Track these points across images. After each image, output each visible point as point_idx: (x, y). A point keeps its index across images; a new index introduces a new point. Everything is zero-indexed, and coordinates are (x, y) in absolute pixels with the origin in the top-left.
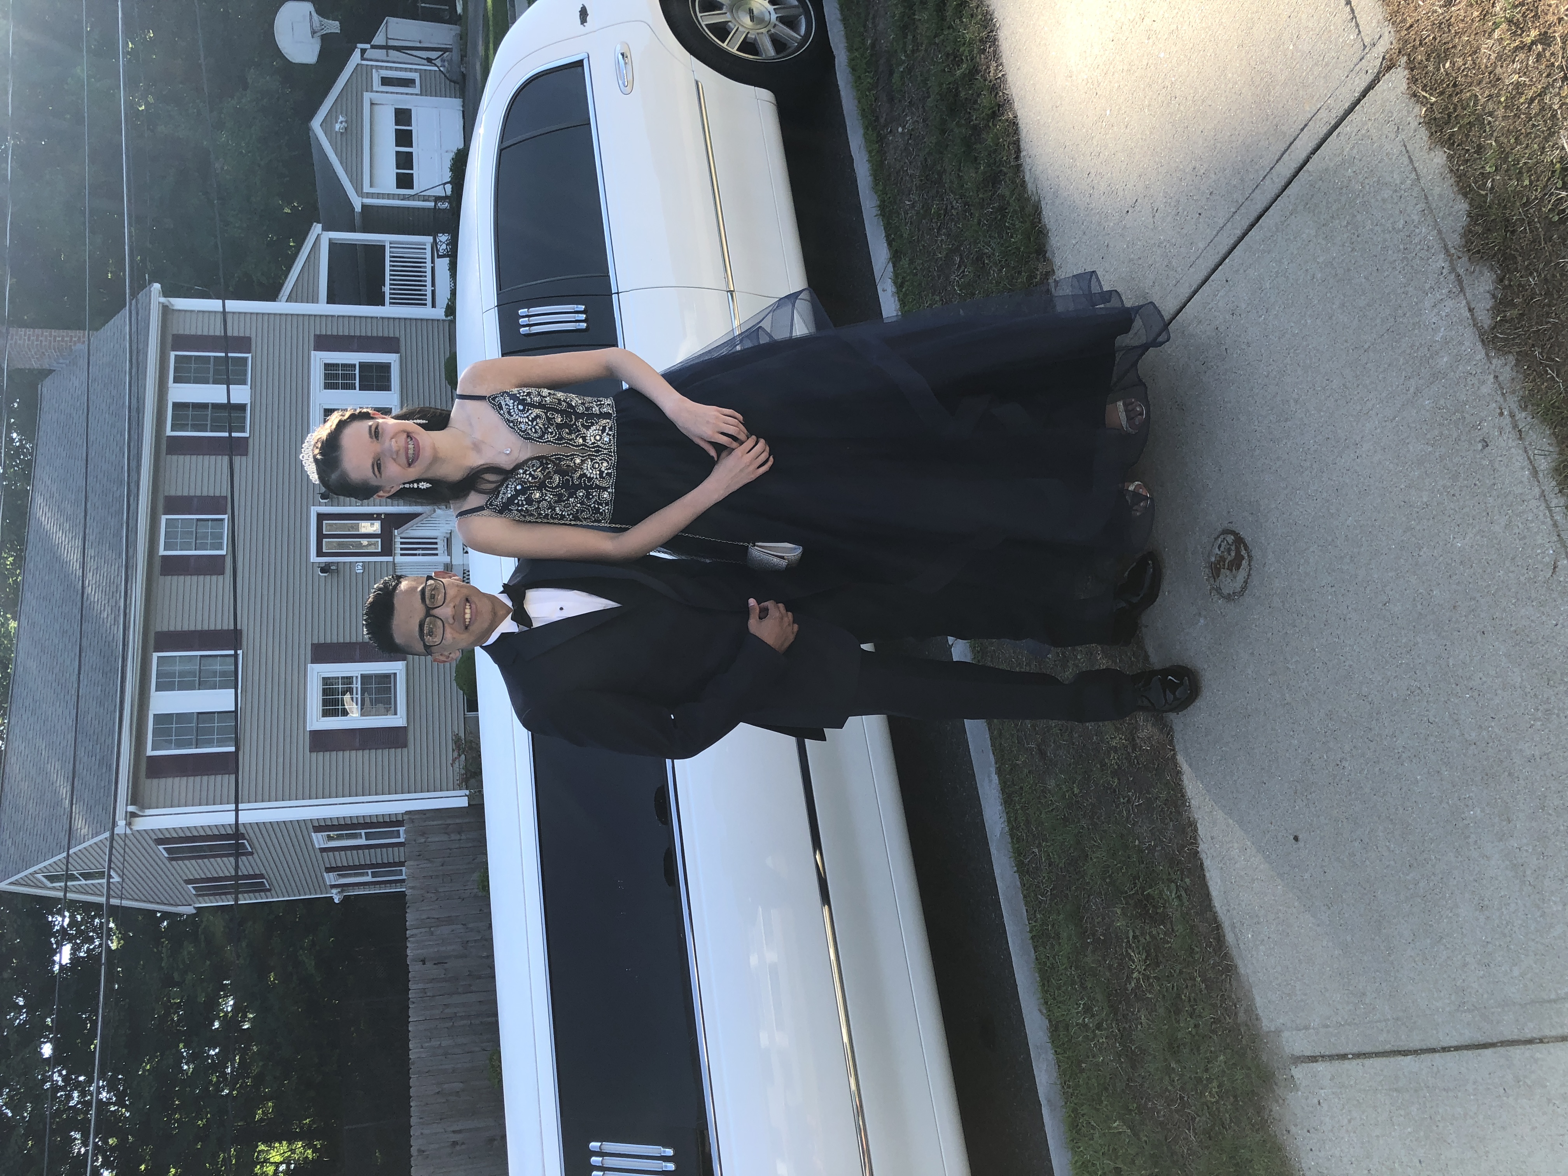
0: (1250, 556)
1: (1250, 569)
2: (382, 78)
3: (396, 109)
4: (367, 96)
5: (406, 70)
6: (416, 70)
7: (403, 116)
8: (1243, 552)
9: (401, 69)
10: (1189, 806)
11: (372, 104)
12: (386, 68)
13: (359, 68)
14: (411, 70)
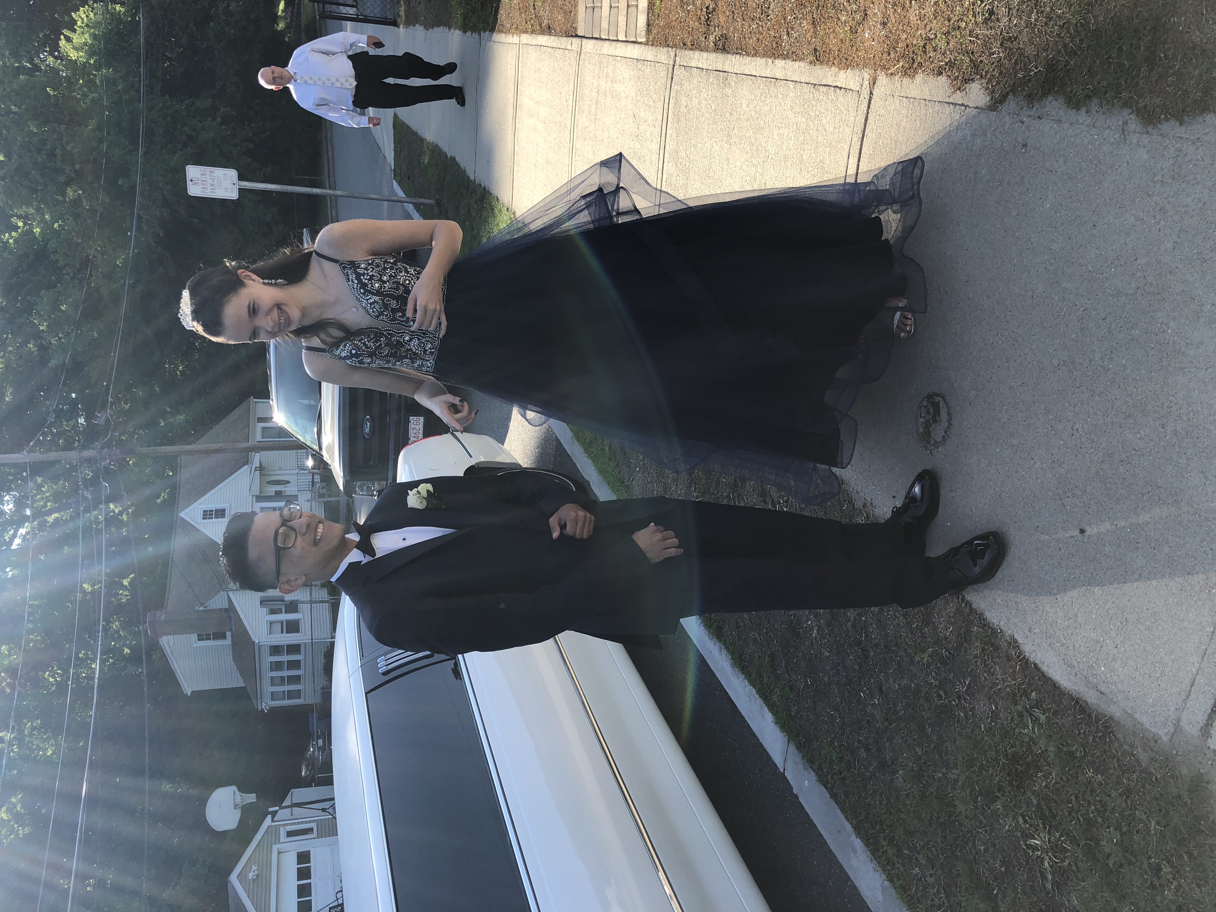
0: (943, 397)
1: (947, 404)
2: (288, 832)
3: (298, 853)
4: (275, 848)
5: (306, 822)
6: (313, 821)
7: (304, 857)
8: (937, 399)
9: (302, 823)
10: (1001, 630)
11: (279, 853)
12: (291, 824)
13: (270, 828)
14: (310, 822)
